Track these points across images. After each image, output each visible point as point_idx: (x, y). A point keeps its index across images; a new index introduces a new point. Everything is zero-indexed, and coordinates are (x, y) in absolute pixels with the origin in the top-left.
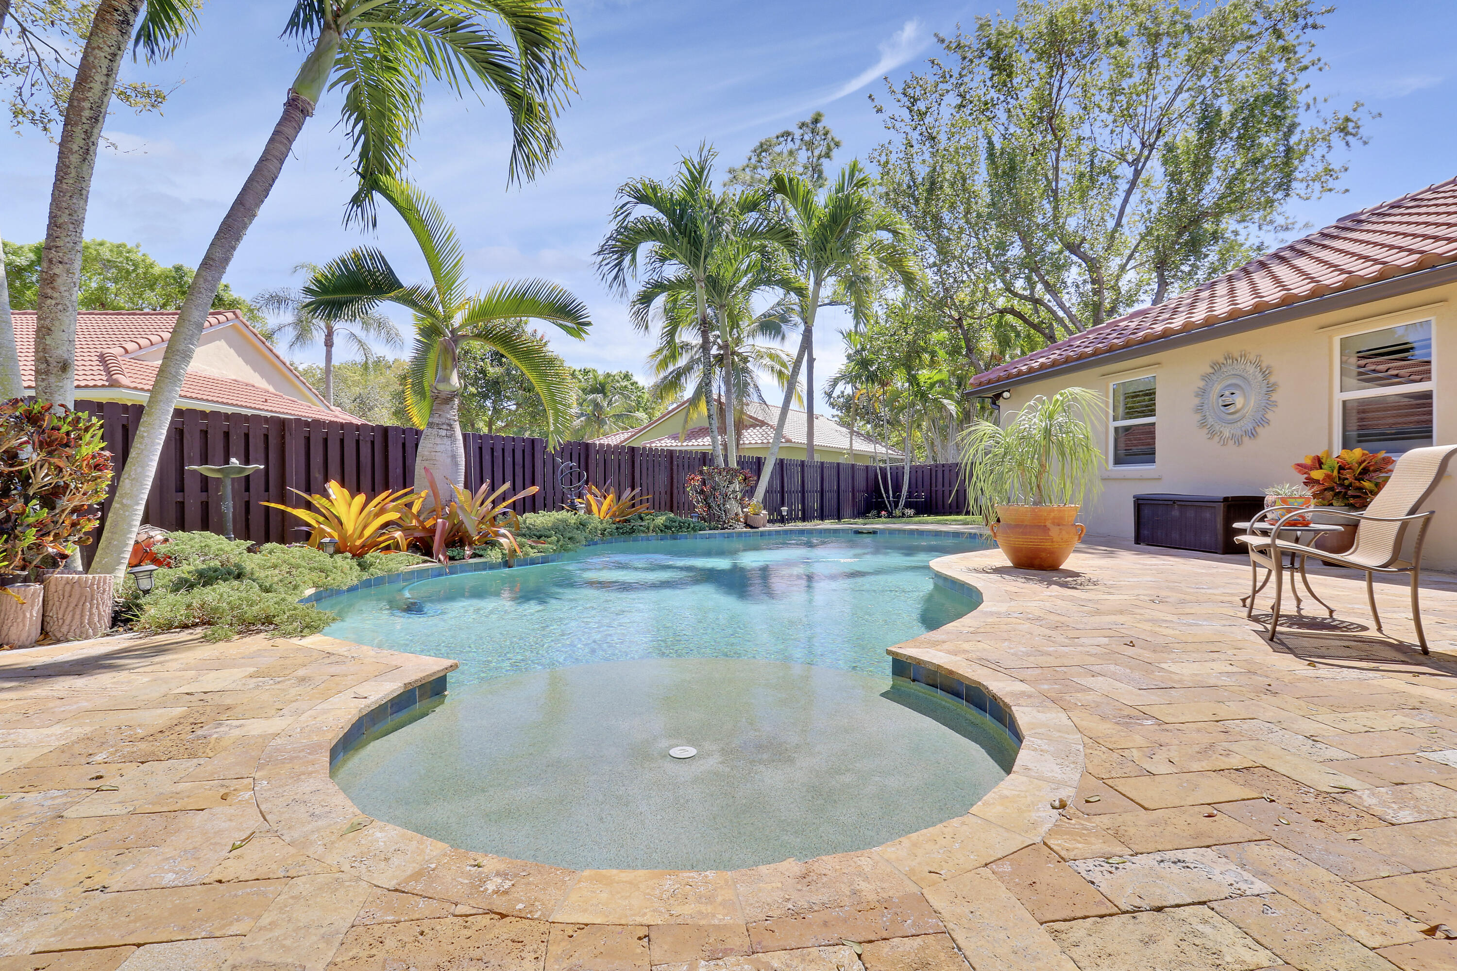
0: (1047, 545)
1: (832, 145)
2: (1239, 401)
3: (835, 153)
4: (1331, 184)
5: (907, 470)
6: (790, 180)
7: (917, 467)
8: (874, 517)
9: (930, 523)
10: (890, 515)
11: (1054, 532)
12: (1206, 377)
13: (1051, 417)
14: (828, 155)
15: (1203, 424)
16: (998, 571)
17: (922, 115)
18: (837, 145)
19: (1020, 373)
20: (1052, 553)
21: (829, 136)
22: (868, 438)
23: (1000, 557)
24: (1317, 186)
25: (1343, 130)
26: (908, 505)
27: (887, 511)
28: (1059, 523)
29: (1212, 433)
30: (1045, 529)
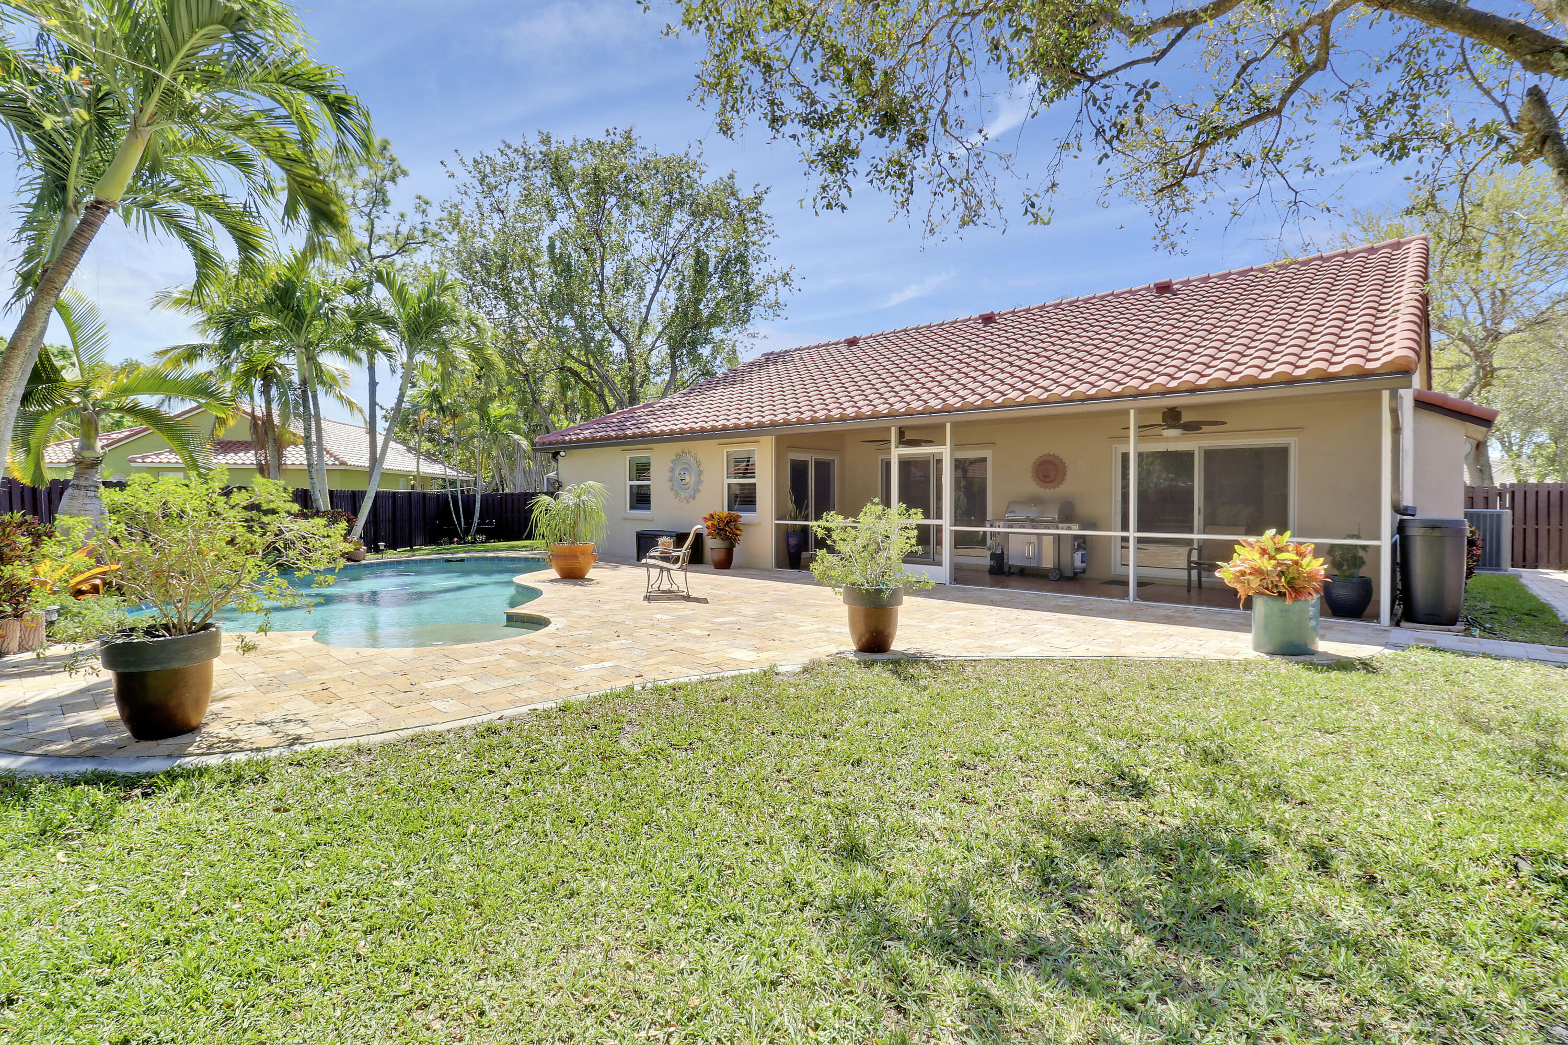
0: (577, 565)
1: (398, 171)
2: (687, 479)
3: (400, 179)
4: (779, 312)
5: (478, 497)
6: (388, 274)
7: (487, 496)
8: (446, 543)
9: (503, 549)
10: (462, 541)
11: (581, 559)
12: (673, 461)
13: (579, 497)
14: (393, 180)
15: (672, 489)
16: (552, 581)
17: (491, 188)
18: (404, 173)
19: (571, 441)
20: (580, 569)
21: (396, 163)
22: (429, 456)
23: (553, 573)
24: (771, 311)
25: (784, 280)
26: (479, 531)
27: (458, 536)
28: (584, 553)
29: (677, 494)
30: (576, 557)
